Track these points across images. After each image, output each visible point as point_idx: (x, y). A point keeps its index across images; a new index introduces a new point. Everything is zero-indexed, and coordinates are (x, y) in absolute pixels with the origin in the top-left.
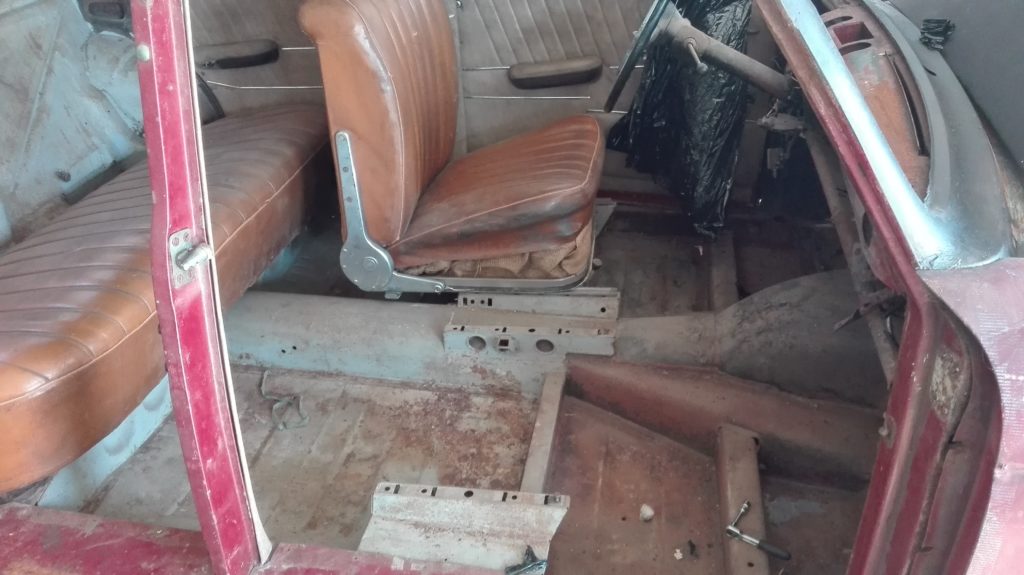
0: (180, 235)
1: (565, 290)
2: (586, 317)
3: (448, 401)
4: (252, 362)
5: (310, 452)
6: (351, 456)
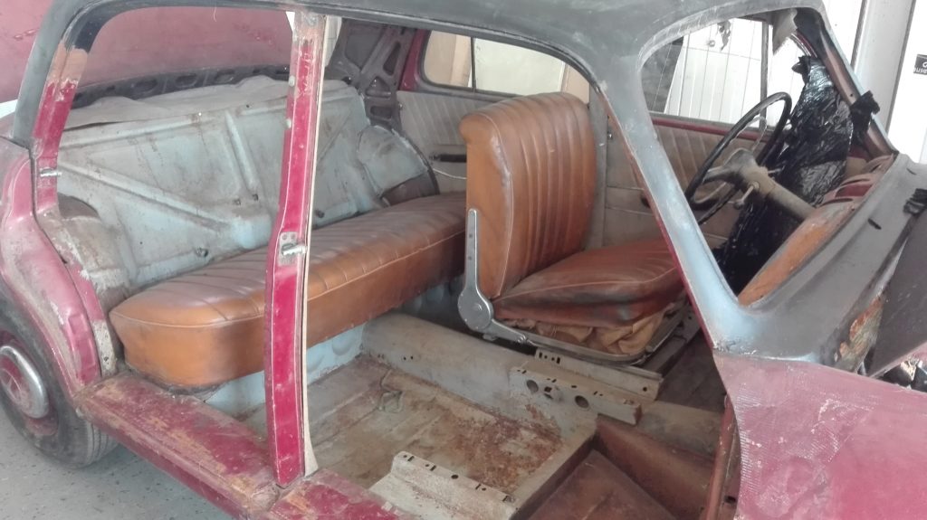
0: (290, 234)
1: (617, 365)
2: (631, 391)
3: (503, 427)
4: (385, 362)
5: (391, 430)
6: (415, 442)
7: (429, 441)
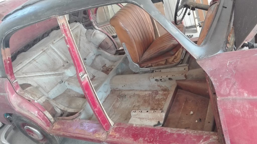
0: (81, 73)
1: (176, 66)
2: (181, 71)
3: (154, 93)
4: (118, 89)
5: (127, 106)
6: (135, 106)
7: (138, 104)
